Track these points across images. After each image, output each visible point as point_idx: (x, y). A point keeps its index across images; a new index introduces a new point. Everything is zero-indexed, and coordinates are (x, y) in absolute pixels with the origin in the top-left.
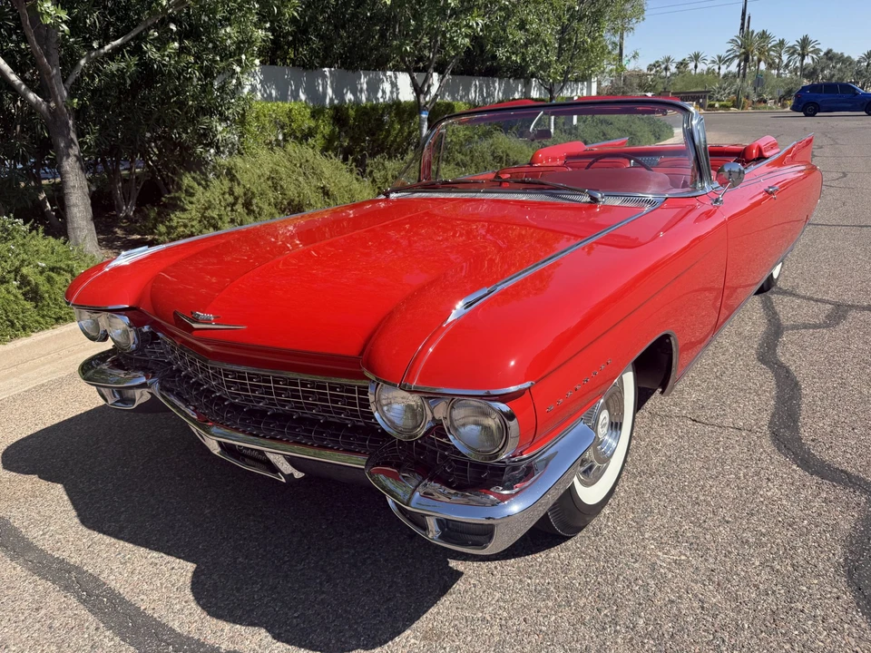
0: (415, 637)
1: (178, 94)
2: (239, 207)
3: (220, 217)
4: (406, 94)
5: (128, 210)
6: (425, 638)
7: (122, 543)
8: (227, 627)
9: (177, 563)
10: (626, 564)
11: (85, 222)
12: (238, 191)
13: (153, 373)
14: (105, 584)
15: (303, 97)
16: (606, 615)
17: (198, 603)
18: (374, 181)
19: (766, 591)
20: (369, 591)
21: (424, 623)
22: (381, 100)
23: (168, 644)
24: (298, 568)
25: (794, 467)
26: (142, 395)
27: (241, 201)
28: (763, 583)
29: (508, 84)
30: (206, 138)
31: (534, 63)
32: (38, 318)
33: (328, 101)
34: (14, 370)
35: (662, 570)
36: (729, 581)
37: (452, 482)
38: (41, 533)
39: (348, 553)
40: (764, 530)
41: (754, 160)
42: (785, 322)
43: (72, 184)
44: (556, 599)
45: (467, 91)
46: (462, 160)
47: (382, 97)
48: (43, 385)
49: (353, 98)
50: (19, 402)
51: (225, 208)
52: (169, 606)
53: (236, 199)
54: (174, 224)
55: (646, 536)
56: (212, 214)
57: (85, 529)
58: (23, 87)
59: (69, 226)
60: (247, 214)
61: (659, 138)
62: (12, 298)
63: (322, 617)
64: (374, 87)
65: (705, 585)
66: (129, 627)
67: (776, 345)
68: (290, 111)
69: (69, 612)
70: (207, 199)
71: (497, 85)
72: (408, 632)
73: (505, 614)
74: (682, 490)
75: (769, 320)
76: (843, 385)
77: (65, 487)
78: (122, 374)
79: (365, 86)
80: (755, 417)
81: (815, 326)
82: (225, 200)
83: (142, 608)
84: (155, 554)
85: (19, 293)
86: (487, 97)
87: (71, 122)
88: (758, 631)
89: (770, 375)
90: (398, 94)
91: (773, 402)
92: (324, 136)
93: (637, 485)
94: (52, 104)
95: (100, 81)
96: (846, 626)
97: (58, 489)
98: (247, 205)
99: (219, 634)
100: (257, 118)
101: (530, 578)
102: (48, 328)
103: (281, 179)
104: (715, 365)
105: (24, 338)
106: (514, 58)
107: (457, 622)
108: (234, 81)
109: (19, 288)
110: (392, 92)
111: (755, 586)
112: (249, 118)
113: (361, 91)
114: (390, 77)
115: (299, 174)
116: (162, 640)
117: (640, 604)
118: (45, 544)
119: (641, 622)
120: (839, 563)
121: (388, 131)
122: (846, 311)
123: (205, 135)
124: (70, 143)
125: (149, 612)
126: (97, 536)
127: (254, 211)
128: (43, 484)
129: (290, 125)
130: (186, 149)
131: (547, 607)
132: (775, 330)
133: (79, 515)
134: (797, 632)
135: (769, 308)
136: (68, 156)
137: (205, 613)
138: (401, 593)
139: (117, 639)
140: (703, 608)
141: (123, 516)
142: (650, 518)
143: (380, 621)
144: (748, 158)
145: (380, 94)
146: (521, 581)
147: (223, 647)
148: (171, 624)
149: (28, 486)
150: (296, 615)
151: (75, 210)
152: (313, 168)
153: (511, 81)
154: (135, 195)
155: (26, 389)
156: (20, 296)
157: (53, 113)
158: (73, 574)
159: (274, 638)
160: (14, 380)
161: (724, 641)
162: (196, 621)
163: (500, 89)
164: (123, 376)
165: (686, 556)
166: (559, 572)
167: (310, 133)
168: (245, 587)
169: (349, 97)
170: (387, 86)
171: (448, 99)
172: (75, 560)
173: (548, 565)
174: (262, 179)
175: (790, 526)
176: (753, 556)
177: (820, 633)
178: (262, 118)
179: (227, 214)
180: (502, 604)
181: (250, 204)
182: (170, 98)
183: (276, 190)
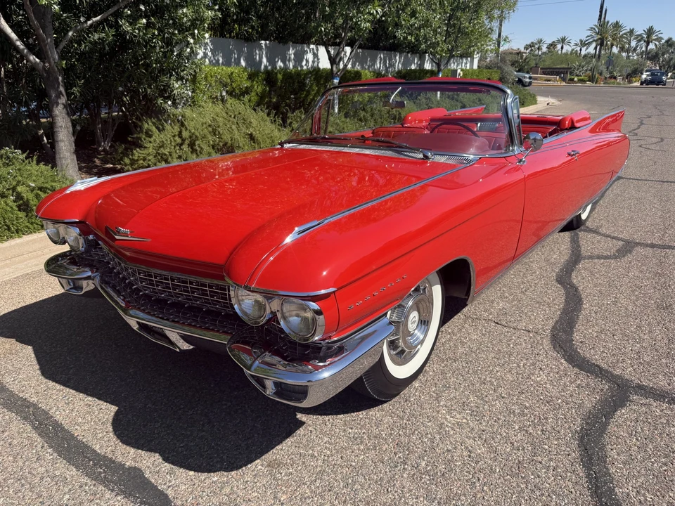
0: (262, 465)
1: (145, 58)
2: (185, 147)
3: (170, 154)
4: (324, 64)
5: (106, 145)
6: (269, 466)
7: (68, 389)
8: (132, 451)
9: (104, 405)
10: (422, 423)
11: (69, 154)
12: (185, 134)
13: (97, 269)
14: (52, 417)
15: (243, 63)
16: (400, 457)
17: (115, 434)
19: (519, 447)
20: (236, 432)
21: (271, 455)
22: (305, 68)
23: (90, 460)
24: (189, 414)
25: (563, 361)
26: (88, 284)
27: (187, 142)
28: (518, 442)
29: (406, 57)
30: (166, 93)
31: (425, 43)
32: (28, 224)
33: (263, 67)
34: (8, 262)
35: (447, 429)
36: (493, 439)
37: (287, 356)
38: (12, 379)
39: (226, 404)
40: (528, 405)
41: (566, 129)
42: (584, 252)
43: (60, 125)
44: (366, 444)
45: (374, 64)
46: (364, 116)
47: (306, 65)
48: (28, 274)
49: (282, 65)
50: (9, 285)
51: (175, 147)
52: (95, 435)
53: (183, 140)
54: (136, 158)
55: (441, 404)
56: (163, 151)
57: (43, 378)
58: (26, 51)
59: (57, 156)
60: (192, 152)
62: (9, 209)
63: (200, 448)
64: (299, 57)
65: (475, 441)
66: (64, 447)
67: (573, 270)
68: (232, 73)
69: (25, 435)
70: (161, 140)
71: (397, 58)
72: (258, 461)
73: (329, 453)
74: (475, 373)
75: (573, 251)
76: (615, 303)
77: (33, 348)
78: (74, 268)
79: (292, 56)
80: (543, 323)
81: (606, 257)
82: (175, 141)
83: (76, 435)
84: (90, 398)
85: (14, 205)
86: (389, 67)
87: (60, 78)
88: (506, 474)
89: (562, 292)
90: (318, 63)
91: (559, 313)
92: (257, 94)
93: (444, 367)
94: (47, 65)
95: (85, 47)
96: (569, 474)
97: (29, 350)
98: (192, 145)
99: (126, 455)
100: (206, 78)
101: (352, 429)
102: (35, 232)
103: (219, 127)
104: (523, 283)
105: (17, 239)
106: (409, 38)
107: (293, 456)
108: (188, 50)
109: (15, 201)
110: (313, 62)
111: (511, 443)
112: (199, 78)
113: (289, 60)
114: (313, 49)
115: (233, 123)
116: (86, 457)
117: (426, 451)
118: (14, 388)
119: (423, 463)
120: (576, 431)
121: (308, 92)
122: (634, 247)
123: (165, 91)
124: (59, 95)
125: (80, 438)
126: (51, 383)
127: (196, 151)
128: (19, 346)
129: (231, 84)
130: (149, 100)
131: (359, 449)
132: (576, 257)
133: (40, 369)
134: (532, 477)
135: (575, 242)
136: (58, 104)
137: (119, 441)
138: (259, 434)
139: (55, 455)
140: (470, 456)
141: (71, 371)
142: (447, 392)
143: (240, 453)
144: (562, 127)
145: (304, 63)
146: (345, 430)
147: (128, 464)
148: (94, 447)
149: (7, 346)
150: (182, 445)
151: (62, 144)
152: (244, 119)
153: (409, 55)
154: (111, 134)
155: (15, 276)
156: (15, 208)
157: (48, 72)
158: (31, 409)
159: (164, 460)
160: (7, 269)
161: (479, 480)
162: (111, 446)
163: (400, 61)
164: (75, 270)
165: (466, 419)
166: (373, 425)
167: (247, 91)
168: (149, 424)
169: (280, 64)
170: (310, 56)
171: (358, 68)
172: (34, 399)
173: (367, 420)
174: (205, 126)
175: (548, 403)
176: (515, 422)
177: (549, 478)
178: (209, 79)
179: (176, 152)
180: (328, 445)
181: (194, 144)
182: (139, 61)
183: (215, 134)
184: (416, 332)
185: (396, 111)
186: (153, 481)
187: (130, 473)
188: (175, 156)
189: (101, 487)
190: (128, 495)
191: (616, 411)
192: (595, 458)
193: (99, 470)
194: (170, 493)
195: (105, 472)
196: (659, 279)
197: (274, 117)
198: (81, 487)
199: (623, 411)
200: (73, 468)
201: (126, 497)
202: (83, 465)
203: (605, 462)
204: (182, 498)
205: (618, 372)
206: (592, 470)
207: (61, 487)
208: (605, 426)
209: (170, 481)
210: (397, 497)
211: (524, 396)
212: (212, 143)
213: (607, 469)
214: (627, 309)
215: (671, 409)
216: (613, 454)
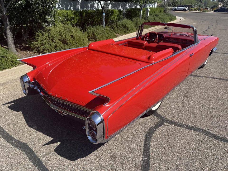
1: (37, 9)
2: (50, 41)
4: (100, 8)
5: (26, 38)
11: (12, 43)
12: (50, 36)
14: (4, 129)
18: (88, 32)
22: (94, 9)
23: (13, 141)
27: (51, 39)
29: (131, 4)
33: (79, 10)
36: (123, 134)
39: (52, 126)
40: (135, 125)
43: (8, 34)
45: (119, 6)
46: (114, 26)
51: (47, 40)
52: (15, 134)
56: (43, 42)
59: (8, 44)
61: (171, 20)
64: (92, 6)
66: (6, 137)
68: (68, 13)
70: (42, 38)
79: (90, 6)
82: (47, 38)
83: (10, 134)
86: (124, 8)
87: (7, 19)
88: (123, 144)
92: (77, 19)
95: (16, 6)
98: (52, 40)
100: (58, 15)
103: (61, 33)
108: (52, 6)
110: (97, 8)
111: (127, 136)
112: (56, 15)
113: (89, 8)
114: (97, 2)
115: (66, 32)
116: (12, 140)
121: (95, 18)
123: (44, 20)
127: (54, 41)
129: (67, 17)
134: (130, 145)
138: (60, 134)
139: (4, 140)
141: (10, 116)
147: (23, 142)
148: (14, 137)
151: (9, 40)
152: (70, 30)
154: (28, 34)
163: (128, 6)
167: (73, 18)
169: (85, 9)
170: (96, 5)
171: (113, 8)
174: (57, 33)
175: (141, 124)
176: (130, 130)
177: (134, 145)
178: (60, 15)
179: (47, 42)
181: (53, 39)
182: (35, 10)
183: (60, 36)
185: (125, 24)
186: (29, 146)
187: (24, 144)
188: (47, 43)
189: (16, 148)
190: (22, 150)
191: (159, 127)
192: (148, 140)
193: (15, 144)
194: (34, 149)
195: (17, 144)
197: (81, 29)
198: (10, 148)
199: (161, 127)
200: (8, 143)
201: (22, 151)
202: (11, 142)
203: (150, 141)
204: (36, 151)
205: (164, 116)
206: (146, 143)
207: (5, 148)
208: (154, 131)
209: (34, 146)
210: (93, 150)
211: (135, 123)
212: (59, 38)
213: (150, 143)
214: (175, 97)
215: (174, 127)
216: (153, 139)
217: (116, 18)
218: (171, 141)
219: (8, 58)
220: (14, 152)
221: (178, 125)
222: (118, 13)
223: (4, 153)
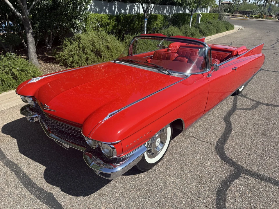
0: (97, 195)
1: (65, 11)
2: (81, 51)
3: (74, 54)
4: (142, 12)
5: (49, 46)
6: (99, 195)
7: (29, 159)
8: (50, 186)
9: (42, 166)
10: (159, 181)
11: (34, 53)
12: (81, 46)
13: (40, 113)
14: (22, 170)
15: (107, 11)
16: (148, 195)
17: (45, 178)
18: (126, 42)
19: (193, 193)
20: (89, 180)
21: (100, 191)
22: (134, 13)
23: (35, 189)
24: (72, 171)
25: (218, 157)
26: (36, 119)
27: (81, 49)
28: (193, 191)
29: (178, 8)
30: (74, 26)
31: (186, 3)
32: (17, 85)
33: (116, 12)
34: (9, 100)
35: (168, 184)
36: (184, 189)
37: (105, 160)
38: (8, 153)
39: (86, 168)
40: (200, 175)
42: (238, 107)
43: (30, 41)
44: (136, 189)
45: (164, 10)
48: (16, 106)
49: (124, 12)
50: (9, 111)
51: (76, 51)
52: (37, 178)
54: (61, 55)
55: (167, 173)
56: (72, 53)
57: (20, 153)
58: (15, 11)
59: (29, 54)
60: (83, 53)
62: (9, 79)
63: (75, 186)
64: (131, 8)
65: (177, 190)
66: (26, 183)
67: (231, 115)
68: (102, 17)
69: (12, 177)
70: (71, 48)
71: (174, 8)
72: (95, 193)
73: (122, 191)
74: (183, 160)
75: (233, 106)
76: (245, 131)
77: (17, 140)
79: (128, 8)
80: (214, 139)
81: (246, 109)
82: (77, 48)
83: (30, 178)
84: (37, 163)
85: (11, 77)
86: (170, 12)
87: (30, 22)
88: (186, 204)
89: (225, 125)
90: (140, 11)
91: (221, 135)
92: (112, 25)
93: (171, 157)
94: (24, 17)
95: (40, 7)
96: (210, 206)
97: (15, 141)
98: (83, 50)
99: (48, 188)
101: (132, 182)
103: (95, 42)
104: (210, 120)
105: (12, 90)
107: (109, 192)
108: (83, 8)
110: (137, 10)
111: (191, 191)
112: (88, 19)
113: (127, 10)
114: (137, 5)
115: (100, 41)
116: (33, 187)
117: (158, 193)
118: (9, 157)
119: (156, 198)
120: (217, 188)
121: (134, 24)
122: (259, 105)
124: (29, 29)
125: (32, 179)
126: (23, 156)
127: (85, 53)
128: (12, 138)
129: (101, 22)
130: (67, 29)
131: (133, 190)
132: (234, 108)
133: (19, 149)
134: (196, 206)
135: (235, 101)
136: (29, 33)
137: (46, 181)
138: (97, 182)
139: (23, 186)
141: (30, 151)
142: (170, 168)
143: (89, 189)
144: (233, 55)
145: (133, 11)
146: (129, 182)
147: (48, 191)
148: (36, 183)
149: (7, 139)
150: (68, 185)
151: (31, 49)
152: (105, 39)
153: (179, 7)
154: (52, 41)
155: (12, 107)
157: (24, 19)
158: (15, 166)
159: (61, 190)
160: (9, 103)
161: (176, 206)
162: (43, 183)
163: (175, 9)
165: (176, 180)
166: (140, 181)
167: (108, 24)
168: (57, 175)
170: (136, 8)
171: (156, 13)
172: (16, 162)
173: (138, 178)
174: (89, 42)
175: (208, 175)
176: (194, 183)
177: (202, 207)
178: (92, 19)
179: (77, 53)
180: (122, 188)
181: (84, 50)
182: (63, 12)
183: (93, 45)
184: (159, 146)
185: (171, 33)
186: (57, 199)
187: (49, 195)
188: (76, 55)
189: (38, 200)
190: (47, 203)
191: (234, 180)
192: (221, 200)
193: (38, 193)
194: (62, 204)
195: (40, 194)
196: (266, 121)
197: (118, 37)
198: (31, 199)
199: (237, 180)
200: (28, 191)
201: (46, 205)
202: (32, 191)
203: (225, 202)
204: (66, 206)
205: (239, 163)
206: (219, 205)
207: (24, 199)
208: (228, 186)
209: (63, 199)
211: (200, 171)
212: (91, 49)
213: (225, 205)
214: (249, 134)
215: (256, 181)
216: (229, 198)
217: (159, 25)
218: (255, 203)
219: (28, 72)
220: (36, 207)
221: (262, 179)
222: (162, 19)
223: (23, 207)
